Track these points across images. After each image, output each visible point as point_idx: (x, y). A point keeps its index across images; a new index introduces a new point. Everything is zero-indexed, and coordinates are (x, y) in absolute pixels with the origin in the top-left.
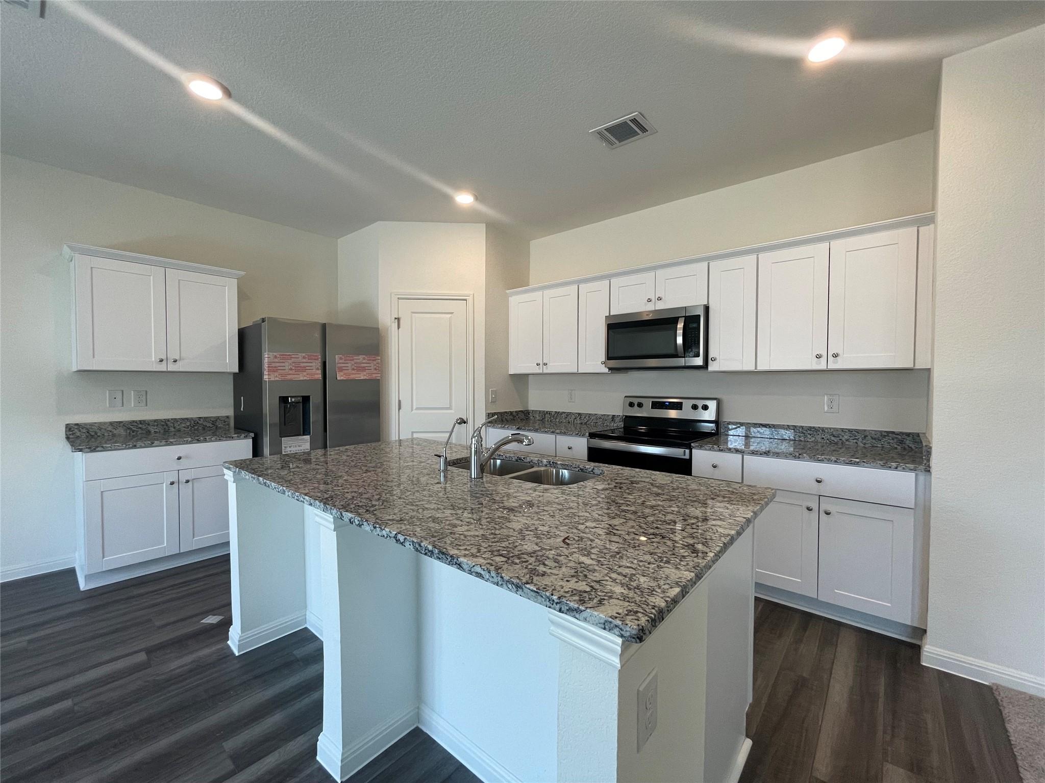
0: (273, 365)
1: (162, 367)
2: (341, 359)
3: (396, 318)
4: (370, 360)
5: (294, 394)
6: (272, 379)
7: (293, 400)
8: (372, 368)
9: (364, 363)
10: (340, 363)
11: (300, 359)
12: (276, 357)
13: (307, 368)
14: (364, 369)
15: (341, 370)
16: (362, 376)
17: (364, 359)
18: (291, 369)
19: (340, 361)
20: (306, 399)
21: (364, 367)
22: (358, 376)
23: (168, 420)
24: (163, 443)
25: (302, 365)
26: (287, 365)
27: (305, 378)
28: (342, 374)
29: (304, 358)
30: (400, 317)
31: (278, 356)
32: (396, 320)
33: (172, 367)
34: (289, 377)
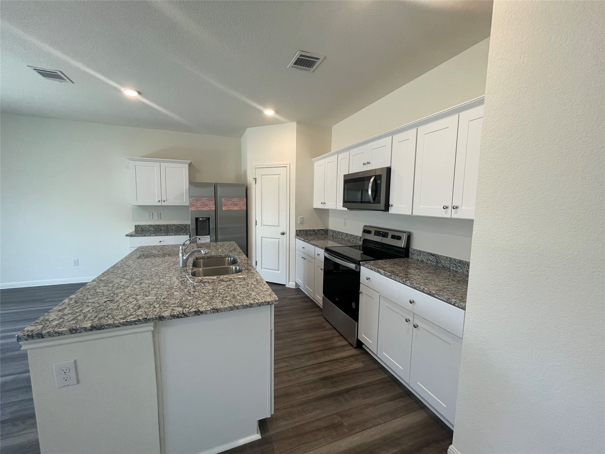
0: (193, 203)
1: (160, 204)
2: (225, 200)
3: (254, 179)
4: (240, 200)
5: (201, 217)
6: (192, 210)
7: (201, 219)
8: (241, 204)
9: (237, 202)
10: (225, 202)
11: (205, 201)
12: (193, 200)
13: (208, 205)
14: (237, 205)
15: (225, 205)
16: (236, 208)
17: (237, 200)
18: (200, 205)
19: (225, 201)
20: (209, 219)
21: (237, 204)
22: (234, 208)
23: (168, 225)
24: (155, 235)
25: (206, 203)
26: (199, 203)
27: (207, 209)
28: (225, 207)
29: (207, 200)
30: (256, 177)
31: (194, 199)
32: (255, 179)
33: (164, 204)
34: (200, 209)
